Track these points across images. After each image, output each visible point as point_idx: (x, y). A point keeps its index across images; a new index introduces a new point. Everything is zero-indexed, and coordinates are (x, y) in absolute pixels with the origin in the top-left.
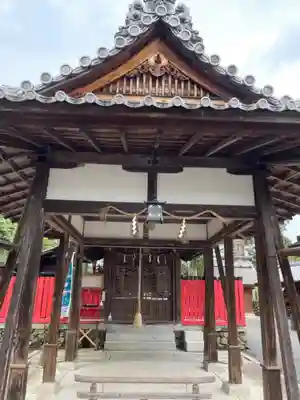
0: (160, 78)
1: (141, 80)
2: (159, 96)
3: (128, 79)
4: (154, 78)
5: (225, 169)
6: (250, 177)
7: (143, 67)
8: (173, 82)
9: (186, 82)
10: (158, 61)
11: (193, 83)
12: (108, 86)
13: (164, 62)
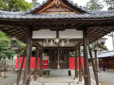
0: (58, 7)
1: (54, 8)
2: (58, 12)
3: (50, 8)
4: (57, 7)
5: (76, 29)
6: (82, 31)
7: (54, 5)
8: (62, 8)
9: (65, 8)
10: (58, 3)
11: (67, 8)
12: (46, 10)
13: (59, 3)
